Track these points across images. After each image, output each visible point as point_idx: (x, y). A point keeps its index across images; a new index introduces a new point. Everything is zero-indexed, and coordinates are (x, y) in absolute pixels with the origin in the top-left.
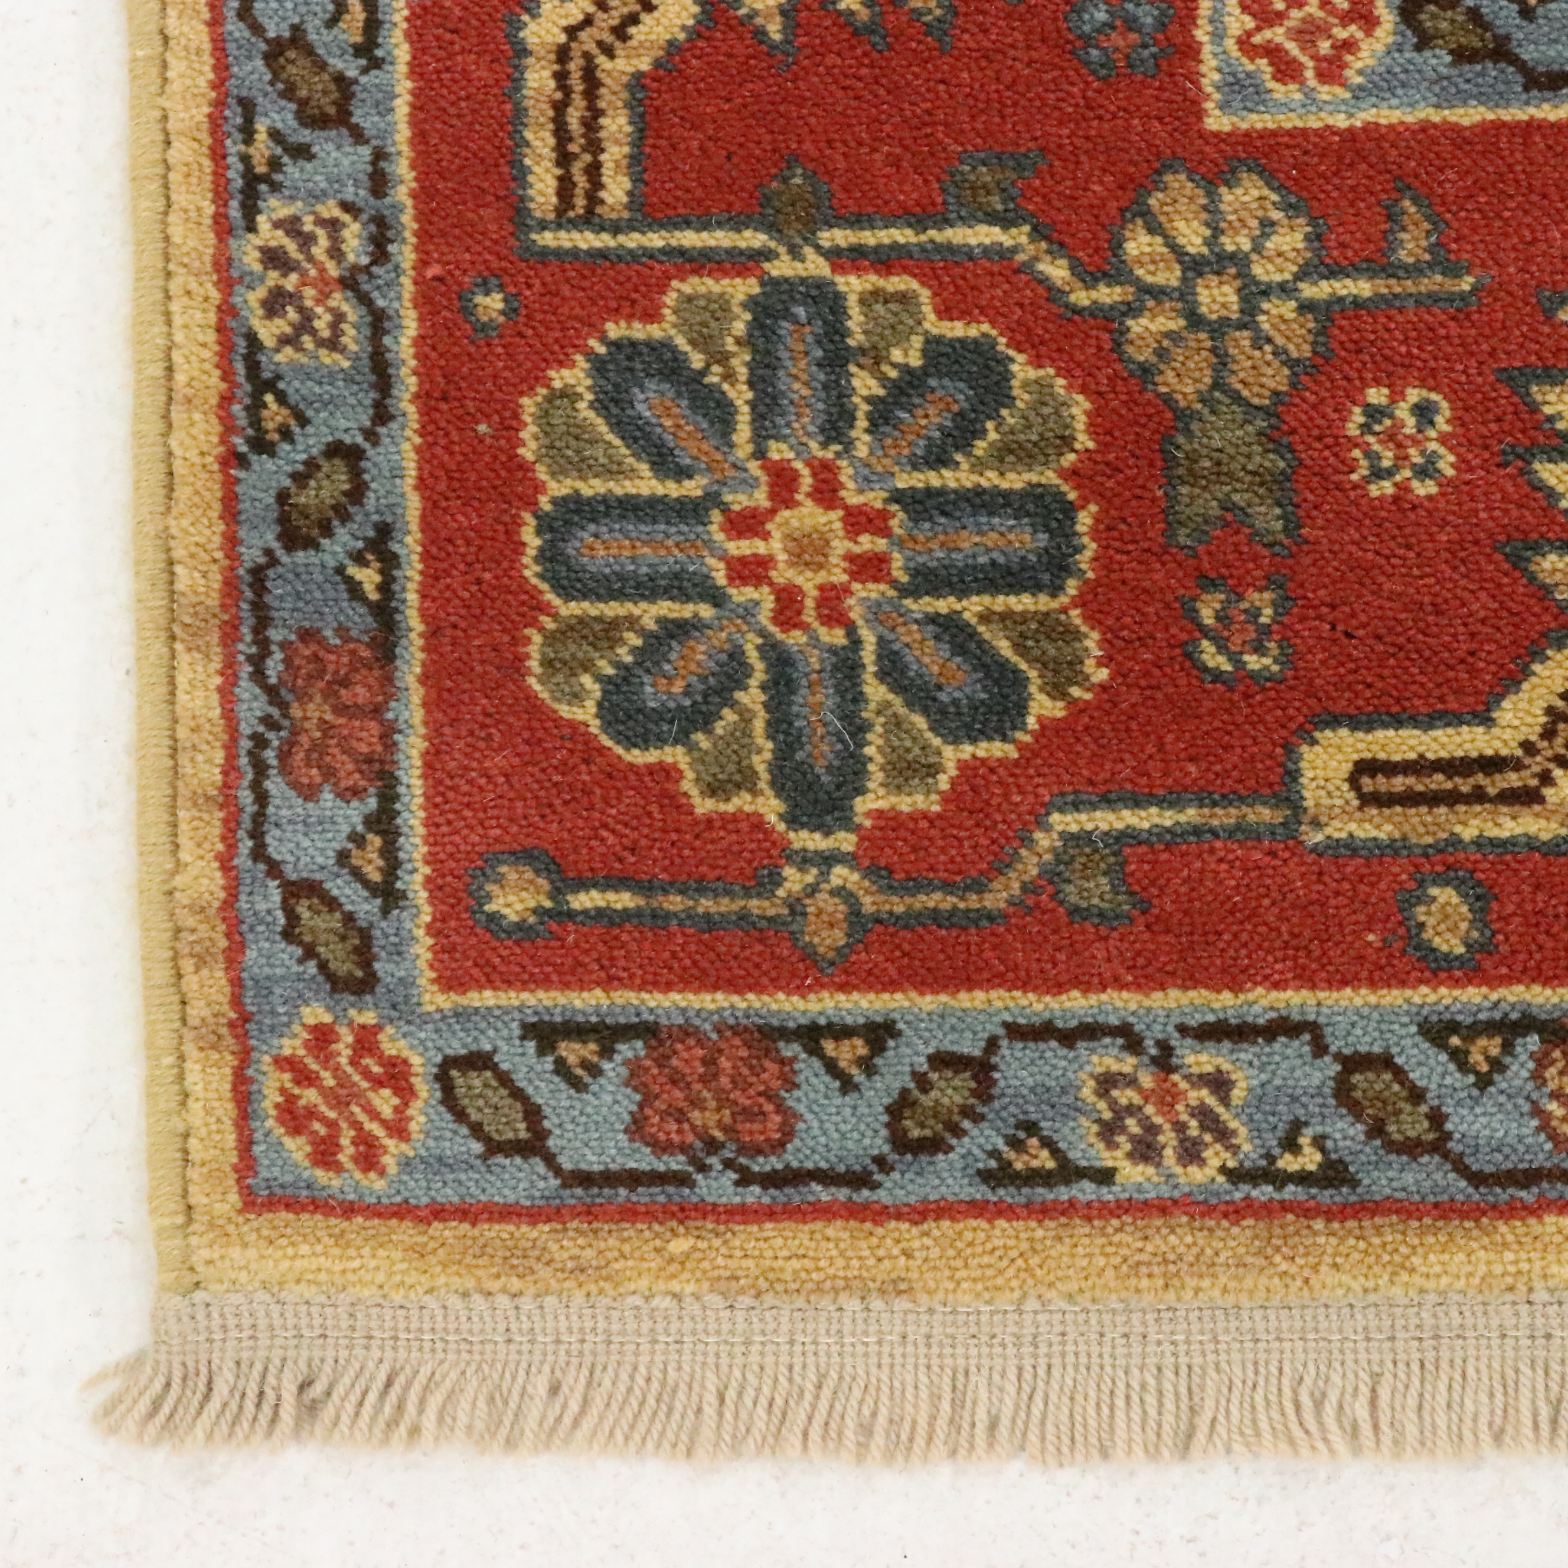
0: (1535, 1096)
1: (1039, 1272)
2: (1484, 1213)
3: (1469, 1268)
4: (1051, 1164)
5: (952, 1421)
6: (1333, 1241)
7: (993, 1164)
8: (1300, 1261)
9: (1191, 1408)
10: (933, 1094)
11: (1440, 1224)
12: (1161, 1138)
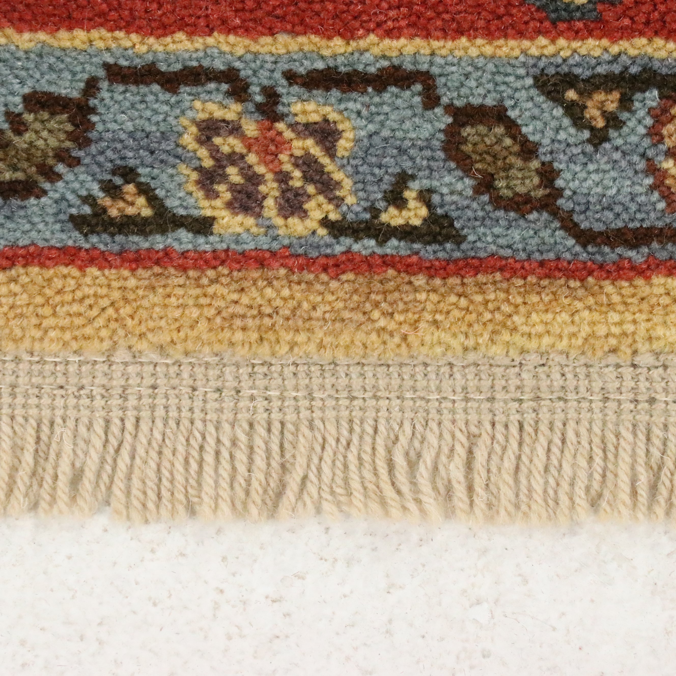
0: (650, 153)
1: (129, 322)
2: (590, 273)
3: (573, 329)
4: (147, 212)
5: (34, 474)
6: (434, 297)
7: (87, 210)
8: (399, 317)
9: (283, 466)
10: (28, 136)
11: (545, 282)
12: (262, 188)
